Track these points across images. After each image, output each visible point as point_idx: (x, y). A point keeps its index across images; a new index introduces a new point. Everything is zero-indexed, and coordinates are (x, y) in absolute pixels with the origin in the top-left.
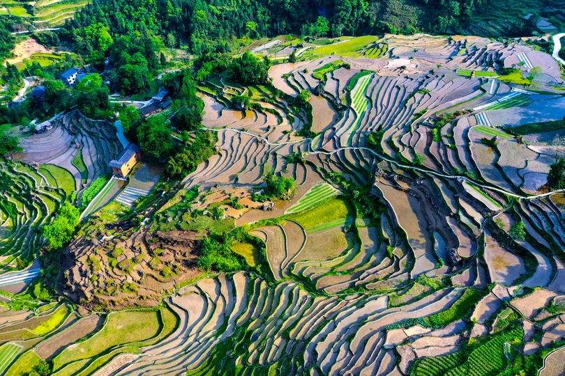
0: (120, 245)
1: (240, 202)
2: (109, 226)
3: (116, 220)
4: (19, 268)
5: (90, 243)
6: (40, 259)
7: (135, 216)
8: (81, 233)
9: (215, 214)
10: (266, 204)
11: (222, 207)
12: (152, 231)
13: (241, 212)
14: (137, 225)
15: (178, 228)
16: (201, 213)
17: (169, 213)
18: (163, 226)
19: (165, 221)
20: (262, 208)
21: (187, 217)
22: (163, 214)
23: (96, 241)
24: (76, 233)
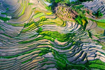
0: (65, 8)
1: (89, 13)
2: (65, 4)
3: (67, 3)
4: (50, 2)
5: (61, 5)
6: (53, 3)
7: (70, 4)
8: (61, 2)
9: (83, 12)
10: (94, 16)
11: (86, 12)
12: (71, 9)
13: (88, 15)
14: (70, 6)
15: (76, 11)
16: (81, 11)
17: (76, 7)
18: (73, 9)
19: (74, 8)
20: (92, 17)
21: (78, 10)
22: (75, 7)
23: (62, 5)
24: (60, 2)
